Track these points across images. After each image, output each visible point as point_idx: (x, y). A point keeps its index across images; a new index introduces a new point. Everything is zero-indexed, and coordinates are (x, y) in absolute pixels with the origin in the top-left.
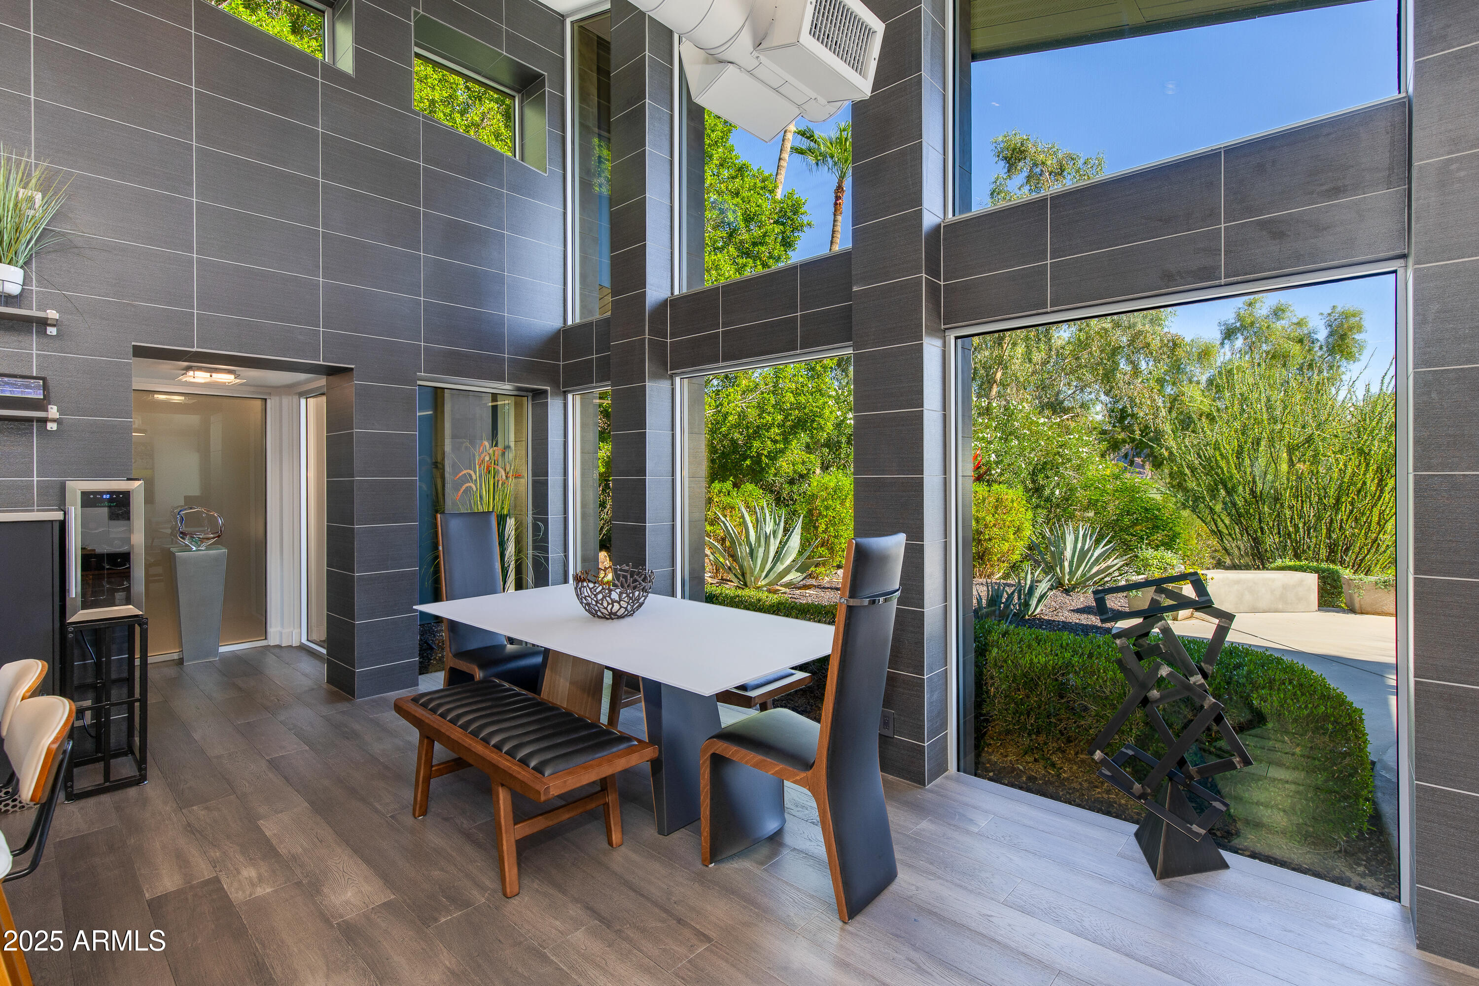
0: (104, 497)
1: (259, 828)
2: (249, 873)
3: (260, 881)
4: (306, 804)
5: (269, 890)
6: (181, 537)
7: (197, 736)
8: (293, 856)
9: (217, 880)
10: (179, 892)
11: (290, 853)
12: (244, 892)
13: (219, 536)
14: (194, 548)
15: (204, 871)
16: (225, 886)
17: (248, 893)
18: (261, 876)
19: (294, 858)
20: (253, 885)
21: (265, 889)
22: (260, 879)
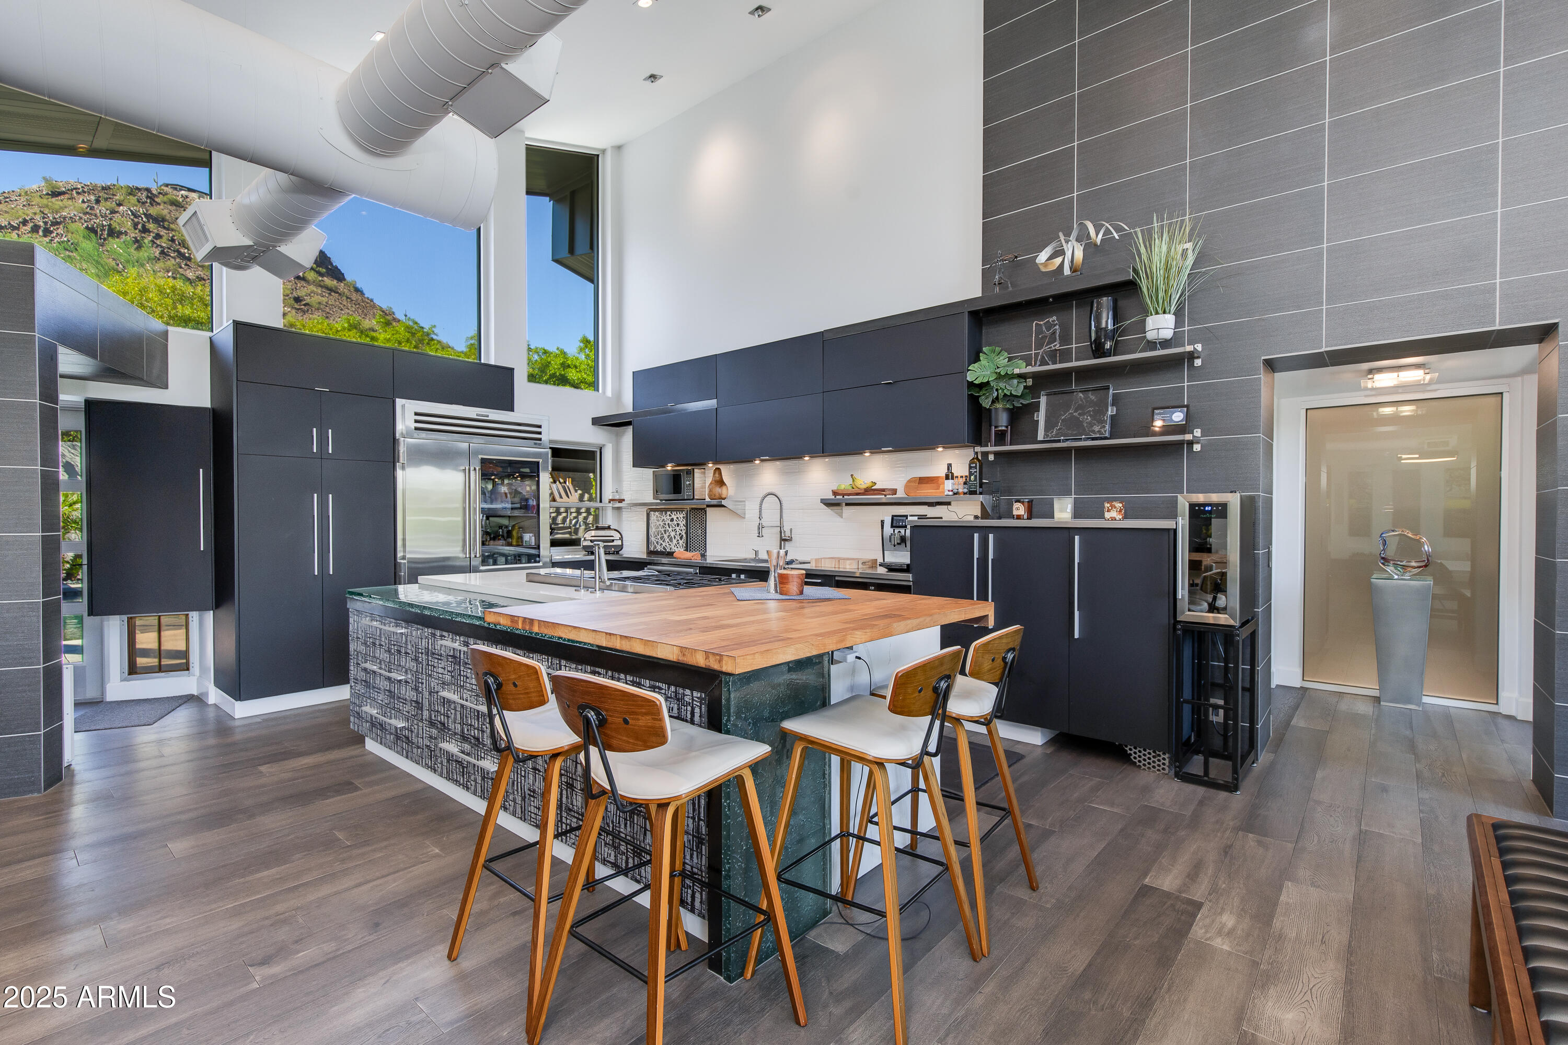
0: (1207, 509)
1: (1280, 889)
2: (1228, 920)
3: (1228, 933)
4: (1351, 897)
5: (1226, 947)
6: (1382, 564)
7: (1319, 774)
8: (1280, 936)
9: (1198, 906)
10: (1168, 895)
11: (1281, 930)
12: (1206, 932)
13: (1426, 566)
14: (1396, 577)
15: (1198, 893)
16: (1199, 916)
17: (1208, 935)
18: (1234, 930)
19: (1280, 937)
20: (1220, 933)
21: (1223, 944)
22: (1230, 933)
